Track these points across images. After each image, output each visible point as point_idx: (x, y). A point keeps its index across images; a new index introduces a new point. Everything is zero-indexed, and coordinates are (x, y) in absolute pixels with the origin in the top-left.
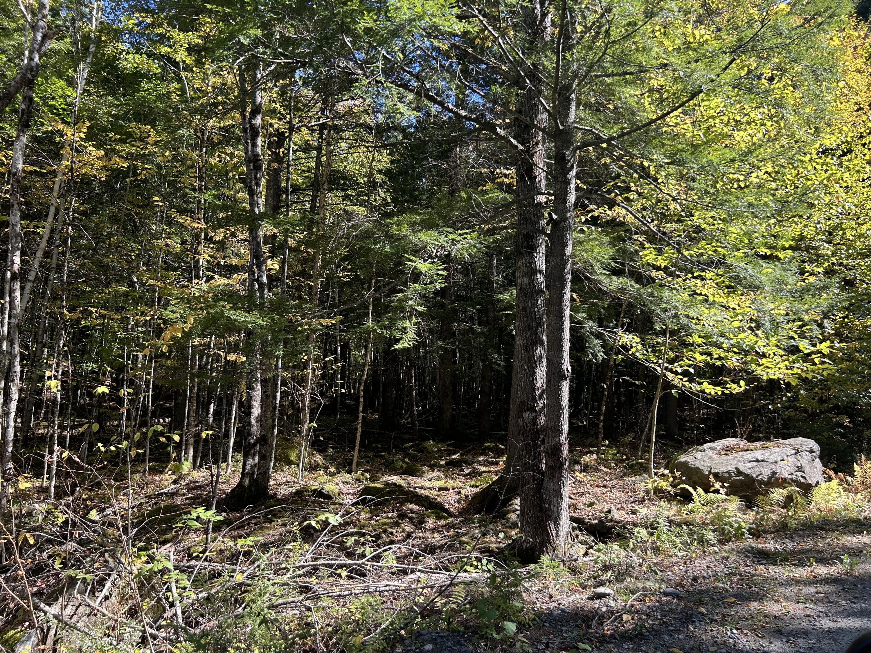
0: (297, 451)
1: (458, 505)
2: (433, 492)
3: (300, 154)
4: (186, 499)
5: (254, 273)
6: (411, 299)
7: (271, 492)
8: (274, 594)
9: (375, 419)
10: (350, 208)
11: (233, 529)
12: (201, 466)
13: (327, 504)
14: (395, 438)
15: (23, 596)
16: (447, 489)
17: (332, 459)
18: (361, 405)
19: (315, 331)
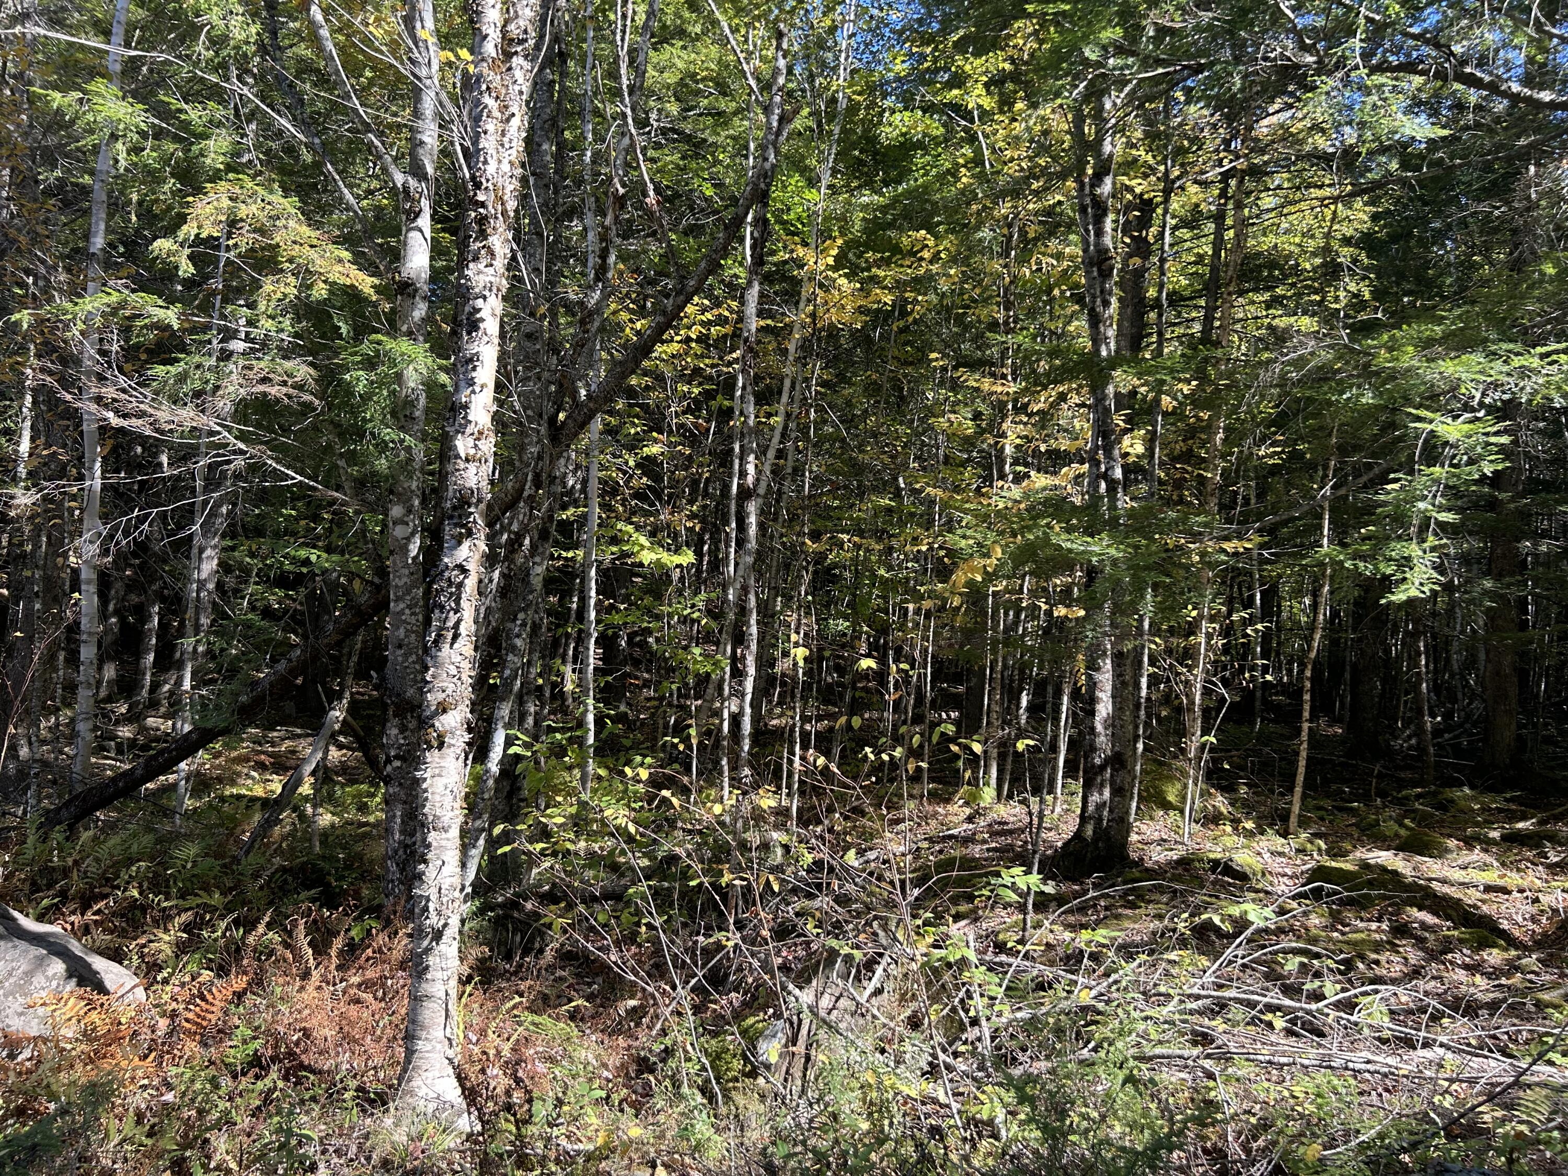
0: (1178, 786)
1: (1531, 926)
2: (1471, 891)
3: (1184, 233)
4: (988, 850)
5: (1098, 463)
6: (1424, 498)
7: (1134, 856)
8: (1145, 1036)
9: (1335, 735)
10: (1282, 323)
11: (1070, 911)
12: (1010, 797)
13: (1241, 889)
14: (1380, 776)
15: (766, 966)
16: (1505, 891)
17: (1248, 807)
18: (1307, 707)
19: (1211, 565)
